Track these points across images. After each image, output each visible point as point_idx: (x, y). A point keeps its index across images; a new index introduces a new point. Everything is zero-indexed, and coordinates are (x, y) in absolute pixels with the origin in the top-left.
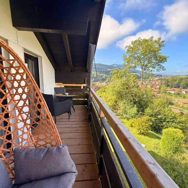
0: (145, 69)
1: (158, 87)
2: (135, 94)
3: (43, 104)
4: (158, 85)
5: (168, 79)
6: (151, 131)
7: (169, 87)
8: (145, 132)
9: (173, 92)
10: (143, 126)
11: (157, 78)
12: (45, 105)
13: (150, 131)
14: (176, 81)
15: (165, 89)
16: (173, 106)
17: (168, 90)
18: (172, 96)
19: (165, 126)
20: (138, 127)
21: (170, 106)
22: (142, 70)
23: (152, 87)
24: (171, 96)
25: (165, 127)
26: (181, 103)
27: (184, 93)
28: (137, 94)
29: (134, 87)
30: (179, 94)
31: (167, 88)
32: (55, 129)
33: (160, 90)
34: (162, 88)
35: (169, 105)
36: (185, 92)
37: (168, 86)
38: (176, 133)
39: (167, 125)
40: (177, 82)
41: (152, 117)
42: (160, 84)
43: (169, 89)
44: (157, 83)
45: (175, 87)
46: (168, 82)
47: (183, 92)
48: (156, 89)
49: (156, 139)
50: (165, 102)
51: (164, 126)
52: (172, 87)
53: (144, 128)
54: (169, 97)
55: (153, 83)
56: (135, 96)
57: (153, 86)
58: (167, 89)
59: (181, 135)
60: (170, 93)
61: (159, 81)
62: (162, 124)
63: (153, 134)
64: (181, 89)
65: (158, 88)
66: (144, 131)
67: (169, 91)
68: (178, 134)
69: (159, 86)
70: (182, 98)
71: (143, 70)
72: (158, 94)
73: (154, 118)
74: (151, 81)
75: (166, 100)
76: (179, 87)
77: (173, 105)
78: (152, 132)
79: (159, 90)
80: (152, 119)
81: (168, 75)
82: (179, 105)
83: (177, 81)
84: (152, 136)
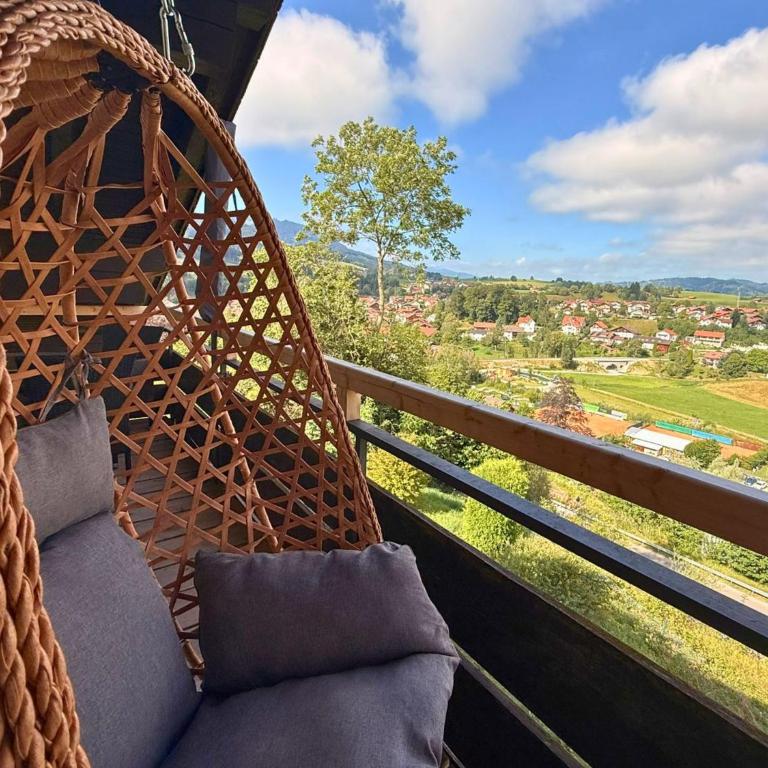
0: (390, 250)
1: (432, 318)
2: (359, 351)
3: (317, 370)
4: (433, 312)
5: (461, 289)
6: (429, 486)
7: (466, 319)
8: (412, 496)
9: (478, 337)
10: (401, 474)
11: (426, 287)
12: (325, 376)
13: (426, 490)
14: (484, 297)
15: (455, 327)
16: (481, 388)
17: (464, 331)
18: (477, 349)
19: (470, 461)
20: (385, 481)
21: (473, 387)
22: (380, 252)
23: (411, 318)
24: (475, 350)
25: (471, 464)
26: (504, 372)
27: (510, 338)
28: (366, 350)
29: (353, 318)
30: (496, 343)
31: (460, 322)
32: (357, 479)
33: (439, 329)
34: (444, 324)
35: (470, 384)
36: (511, 334)
37: (464, 314)
38: (506, 472)
39: (473, 456)
40: (487, 301)
41: (427, 435)
42: (438, 308)
43: (466, 325)
44: (427, 304)
45: (485, 320)
46: (463, 299)
47: (506, 335)
48: (425, 326)
49: (447, 511)
50: (459, 374)
51: (467, 459)
52: (475, 318)
53: (405, 481)
54: (467, 353)
55: (415, 304)
56: (362, 358)
57: (415, 316)
58: (460, 326)
59: (520, 474)
60: (470, 342)
61: (434, 295)
62: (461, 453)
63: (434, 498)
64: (501, 324)
65: (431, 323)
66: (407, 494)
67: (466, 335)
68: (513, 473)
69: (434, 315)
70: (507, 355)
71: (383, 252)
72: (434, 347)
73: (433, 438)
74: (407, 297)
75: (460, 365)
76: (493, 317)
77: (482, 382)
78: (433, 491)
79: (434, 330)
80: (428, 443)
81: (460, 274)
82: (499, 382)
83: (489, 296)
84: (435, 504)
